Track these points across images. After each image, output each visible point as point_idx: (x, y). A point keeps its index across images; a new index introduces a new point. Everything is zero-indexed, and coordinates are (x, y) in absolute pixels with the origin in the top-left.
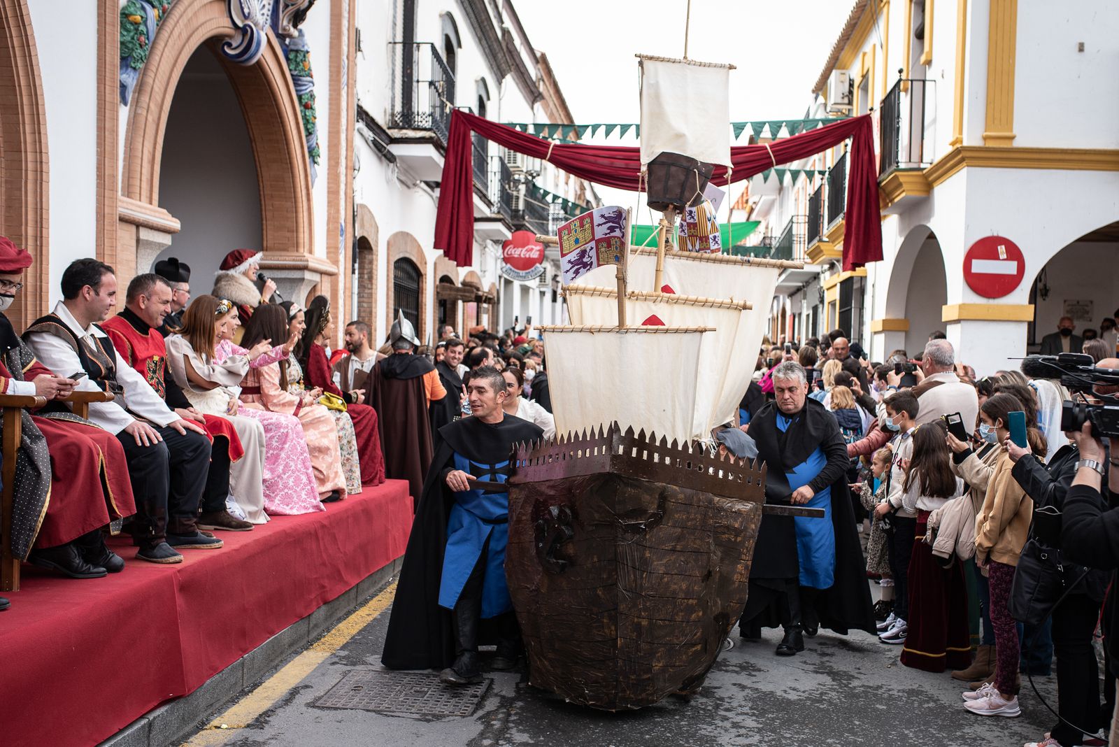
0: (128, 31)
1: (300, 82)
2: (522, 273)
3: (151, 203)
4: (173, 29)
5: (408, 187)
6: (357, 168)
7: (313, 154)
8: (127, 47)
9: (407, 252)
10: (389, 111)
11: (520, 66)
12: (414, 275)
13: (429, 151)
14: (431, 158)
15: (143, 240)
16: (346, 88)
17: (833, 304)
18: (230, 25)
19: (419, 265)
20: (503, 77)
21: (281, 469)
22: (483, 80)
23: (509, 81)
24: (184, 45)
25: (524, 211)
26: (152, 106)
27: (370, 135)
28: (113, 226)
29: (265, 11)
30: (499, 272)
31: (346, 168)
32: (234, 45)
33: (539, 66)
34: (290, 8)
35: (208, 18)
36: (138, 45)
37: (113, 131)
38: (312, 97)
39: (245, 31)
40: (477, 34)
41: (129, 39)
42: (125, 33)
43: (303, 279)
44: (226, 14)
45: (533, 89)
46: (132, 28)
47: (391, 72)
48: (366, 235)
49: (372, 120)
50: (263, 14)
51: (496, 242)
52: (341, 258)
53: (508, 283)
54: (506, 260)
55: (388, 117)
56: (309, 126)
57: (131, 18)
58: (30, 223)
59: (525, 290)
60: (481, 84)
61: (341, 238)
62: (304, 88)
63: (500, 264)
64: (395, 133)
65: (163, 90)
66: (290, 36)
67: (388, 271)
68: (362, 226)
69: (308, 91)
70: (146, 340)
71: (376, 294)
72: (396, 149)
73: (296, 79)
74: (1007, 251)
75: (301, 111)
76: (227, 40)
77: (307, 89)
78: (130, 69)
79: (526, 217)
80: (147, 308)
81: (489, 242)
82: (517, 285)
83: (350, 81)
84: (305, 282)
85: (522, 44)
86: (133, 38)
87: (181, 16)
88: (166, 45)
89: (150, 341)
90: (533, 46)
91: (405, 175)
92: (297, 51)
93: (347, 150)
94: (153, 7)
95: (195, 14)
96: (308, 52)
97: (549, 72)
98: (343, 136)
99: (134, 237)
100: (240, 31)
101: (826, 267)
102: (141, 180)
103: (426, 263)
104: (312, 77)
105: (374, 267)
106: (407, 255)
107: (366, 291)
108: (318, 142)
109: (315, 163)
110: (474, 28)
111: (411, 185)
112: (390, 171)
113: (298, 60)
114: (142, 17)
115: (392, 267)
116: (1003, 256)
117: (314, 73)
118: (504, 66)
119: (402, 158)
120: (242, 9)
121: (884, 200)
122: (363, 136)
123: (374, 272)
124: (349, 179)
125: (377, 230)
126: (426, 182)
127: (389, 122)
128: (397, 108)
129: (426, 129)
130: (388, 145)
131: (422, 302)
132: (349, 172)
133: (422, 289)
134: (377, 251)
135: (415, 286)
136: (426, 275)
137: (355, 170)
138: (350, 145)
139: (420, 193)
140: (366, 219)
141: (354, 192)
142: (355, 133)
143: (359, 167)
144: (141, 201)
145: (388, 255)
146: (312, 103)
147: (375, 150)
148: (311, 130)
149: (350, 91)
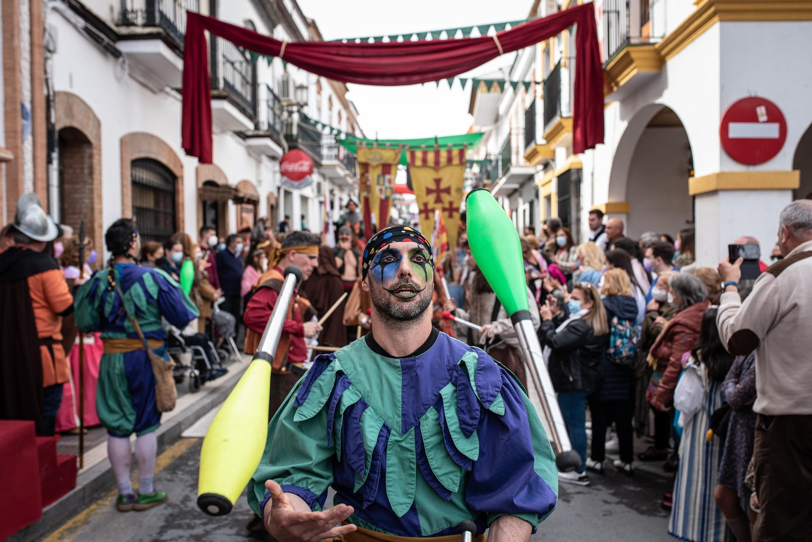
2: (296, 183)
5: (153, 91)
6: (51, 48)
9: (151, 153)
10: (117, 7)
12: (170, 178)
13: (159, 47)
14: (159, 55)
17: (548, 198)
19: (171, 166)
20: (274, 26)
22: (252, 23)
25: (298, 135)
27: (81, 22)
30: (278, 184)
31: (32, 44)
33: (311, 29)
48: (76, 124)
49: (81, 6)
51: (273, 158)
52: (28, 146)
53: (288, 194)
54: (284, 173)
55: (116, 15)
59: (304, 199)
60: (250, 25)
61: (25, 122)
63: (278, 176)
64: (123, 30)
68: (70, 113)
71: (100, 190)
72: (124, 47)
74: (769, 113)
79: (300, 140)
81: (264, 159)
82: (296, 194)
91: (143, 76)
93: (31, 25)
98: (24, 9)
101: (540, 167)
103: (182, 167)
105: (95, 161)
106: (152, 156)
107: (88, 186)
111: (155, 89)
112: (119, 68)
115: (128, 165)
116: (763, 118)
118: (274, 17)
119: (131, 56)
121: (609, 84)
122: (68, 20)
123: (96, 167)
124: (38, 58)
125: (99, 124)
126: (178, 90)
127: (119, 20)
128: (129, 7)
129: (154, 25)
130: (115, 41)
131: (178, 202)
132: (37, 51)
133: (178, 190)
134: (100, 145)
135: (170, 188)
136: (182, 178)
137: (49, 51)
138: (35, 19)
139: (171, 100)
140: (76, 109)
141: (49, 76)
142: (49, 11)
143: (55, 48)
145: (121, 152)
147: (93, 41)
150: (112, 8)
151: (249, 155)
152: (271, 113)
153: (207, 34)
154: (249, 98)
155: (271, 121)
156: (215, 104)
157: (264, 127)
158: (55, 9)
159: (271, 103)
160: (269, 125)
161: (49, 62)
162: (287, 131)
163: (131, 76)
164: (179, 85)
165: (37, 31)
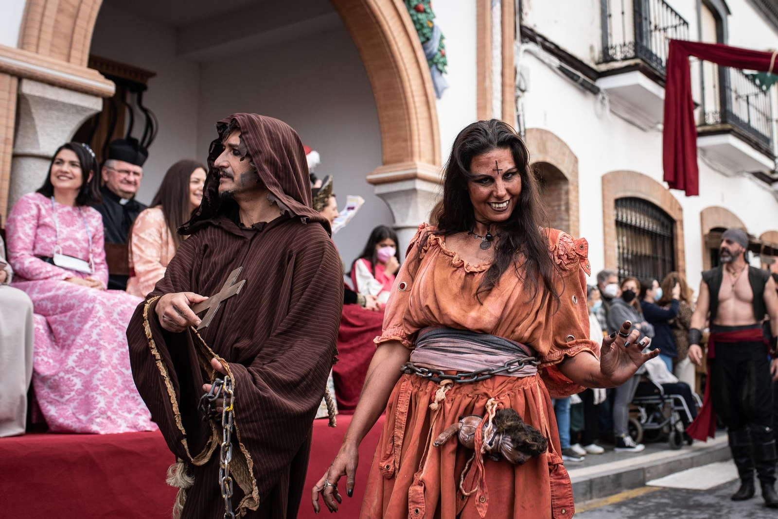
3: (68, 61)
6: (523, 87)
7: (435, 62)
9: (640, 192)
10: (598, 48)
12: (666, 222)
13: (638, 78)
14: (638, 86)
15: (33, 97)
16: (498, 5)
19: (666, 208)
21: (71, 362)
27: (555, 62)
31: (503, 85)
43: (414, 191)
48: (549, 160)
49: (556, 46)
55: (597, 54)
56: (425, 31)
64: (603, 67)
67: (604, 207)
68: (543, 148)
71: (578, 227)
72: (603, 84)
75: (411, 15)
84: (419, 195)
99: (14, 90)
102: (40, 30)
103: (681, 209)
105: (572, 197)
106: (641, 196)
107: (565, 223)
108: (448, 51)
109: (441, 72)
112: (599, 105)
115: (612, 204)
119: (610, 91)
122: (543, 62)
123: (573, 204)
124: (509, 97)
125: (576, 160)
127: (599, 58)
128: (610, 44)
129: (633, 58)
130: (594, 80)
131: (677, 248)
132: (508, 90)
133: (677, 235)
134: (577, 182)
135: (666, 233)
136: (682, 222)
137: (523, 91)
140: (550, 145)
141: (520, 112)
142: (521, 53)
143: (526, 87)
144: (37, 52)
145: (603, 190)
146: (426, 6)
147: (569, 79)
148: (428, 35)
149: (506, 9)
150: (592, 48)
158: (528, 52)
161: (520, 101)
163: (611, 111)
165: (509, 72)
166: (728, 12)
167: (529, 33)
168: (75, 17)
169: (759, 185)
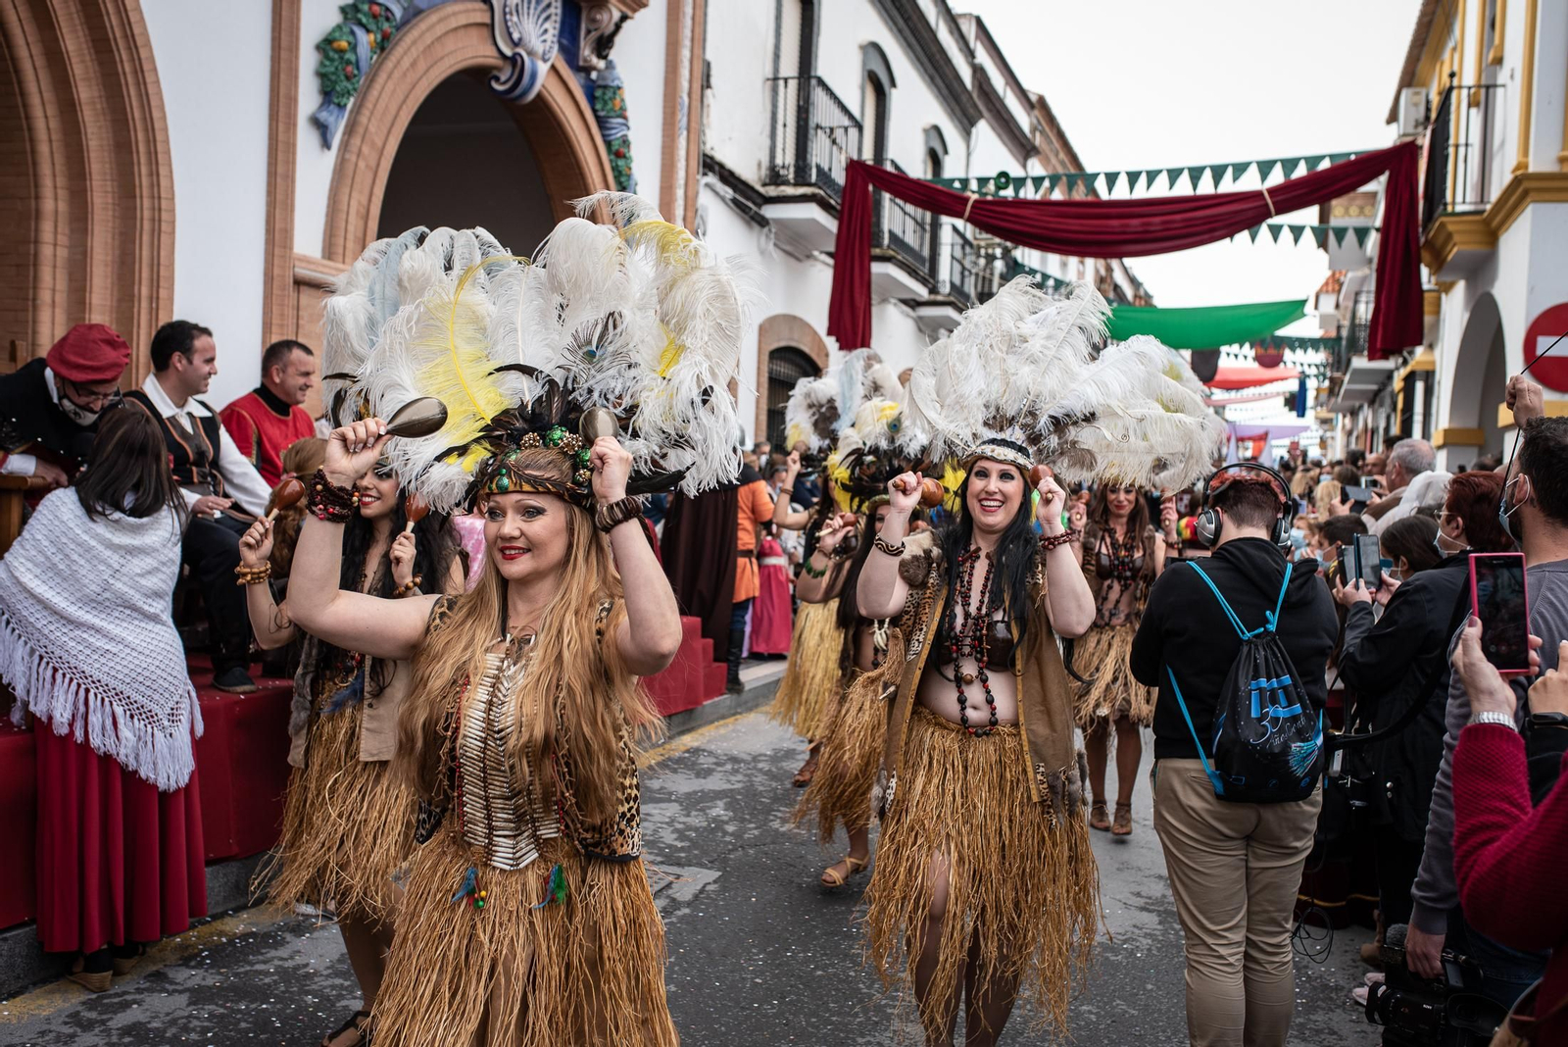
0: (332, 60)
1: (608, 125)
4: (402, 58)
5: (798, 259)
6: (702, 230)
8: (329, 80)
9: (792, 339)
10: (765, 163)
11: (1003, 112)
13: (812, 212)
14: (814, 221)
16: (685, 133)
18: (495, 53)
19: (814, 356)
20: (972, 124)
22: (937, 129)
23: (983, 130)
24: (421, 78)
26: (366, 150)
27: (728, 192)
28: (284, 289)
29: (549, 37)
32: (503, 78)
33: (1036, 112)
34: (593, 33)
35: (460, 45)
36: (343, 77)
37: (287, 176)
38: (626, 142)
39: (514, 61)
40: (926, 71)
41: (333, 69)
42: (327, 63)
44: (490, 41)
45: (1023, 141)
46: (336, 56)
47: (768, 115)
49: (731, 173)
50: (545, 41)
55: (764, 172)
56: (623, 179)
57: (335, 45)
58: (145, 282)
60: (934, 134)
62: (613, 132)
64: (772, 191)
65: (385, 132)
66: (594, 68)
67: (759, 362)
69: (619, 135)
70: (285, 423)
72: (770, 212)
73: (602, 123)
75: (611, 161)
76: (495, 73)
77: (617, 134)
78: (332, 106)
80: (282, 382)
83: (693, 125)
85: (1007, 84)
86: (337, 69)
87: (414, 42)
88: (389, 77)
89: (291, 424)
90: (1025, 85)
91: (791, 244)
92: (605, 87)
93: (685, 209)
94: (368, 31)
95: (439, 39)
96: (619, 88)
97: (1051, 119)
98: (680, 193)
100: (508, 62)
102: (345, 239)
103: (827, 355)
104: (625, 118)
106: (793, 344)
110: (922, 64)
111: (801, 257)
112: (763, 239)
113: (606, 97)
114: (349, 43)
115: (766, 357)
117: (629, 114)
118: (971, 111)
119: (779, 222)
120: (510, 35)
122: (717, 193)
126: (829, 254)
127: (766, 178)
128: (779, 161)
129: (810, 185)
130: (759, 206)
136: (826, 370)
138: (690, 202)
139: (819, 266)
142: (702, 189)
143: (705, 230)
144: (344, 262)
145: (760, 342)
146: (626, 150)
147: (738, 211)
148: (625, 184)
149: (692, 136)
150: (759, 165)
151: (920, 330)
152: (957, 267)
153: (871, 188)
154: (926, 252)
155: (957, 281)
156: (877, 268)
157: (946, 289)
158: (707, 185)
159: (958, 253)
160: (952, 284)
162: (983, 287)
163: (775, 245)
164: (832, 249)
165: (690, 214)
166: (893, 84)
167: (708, 160)
168: (366, 218)
169: (903, 312)
